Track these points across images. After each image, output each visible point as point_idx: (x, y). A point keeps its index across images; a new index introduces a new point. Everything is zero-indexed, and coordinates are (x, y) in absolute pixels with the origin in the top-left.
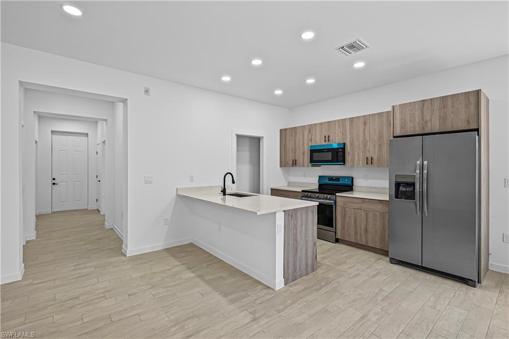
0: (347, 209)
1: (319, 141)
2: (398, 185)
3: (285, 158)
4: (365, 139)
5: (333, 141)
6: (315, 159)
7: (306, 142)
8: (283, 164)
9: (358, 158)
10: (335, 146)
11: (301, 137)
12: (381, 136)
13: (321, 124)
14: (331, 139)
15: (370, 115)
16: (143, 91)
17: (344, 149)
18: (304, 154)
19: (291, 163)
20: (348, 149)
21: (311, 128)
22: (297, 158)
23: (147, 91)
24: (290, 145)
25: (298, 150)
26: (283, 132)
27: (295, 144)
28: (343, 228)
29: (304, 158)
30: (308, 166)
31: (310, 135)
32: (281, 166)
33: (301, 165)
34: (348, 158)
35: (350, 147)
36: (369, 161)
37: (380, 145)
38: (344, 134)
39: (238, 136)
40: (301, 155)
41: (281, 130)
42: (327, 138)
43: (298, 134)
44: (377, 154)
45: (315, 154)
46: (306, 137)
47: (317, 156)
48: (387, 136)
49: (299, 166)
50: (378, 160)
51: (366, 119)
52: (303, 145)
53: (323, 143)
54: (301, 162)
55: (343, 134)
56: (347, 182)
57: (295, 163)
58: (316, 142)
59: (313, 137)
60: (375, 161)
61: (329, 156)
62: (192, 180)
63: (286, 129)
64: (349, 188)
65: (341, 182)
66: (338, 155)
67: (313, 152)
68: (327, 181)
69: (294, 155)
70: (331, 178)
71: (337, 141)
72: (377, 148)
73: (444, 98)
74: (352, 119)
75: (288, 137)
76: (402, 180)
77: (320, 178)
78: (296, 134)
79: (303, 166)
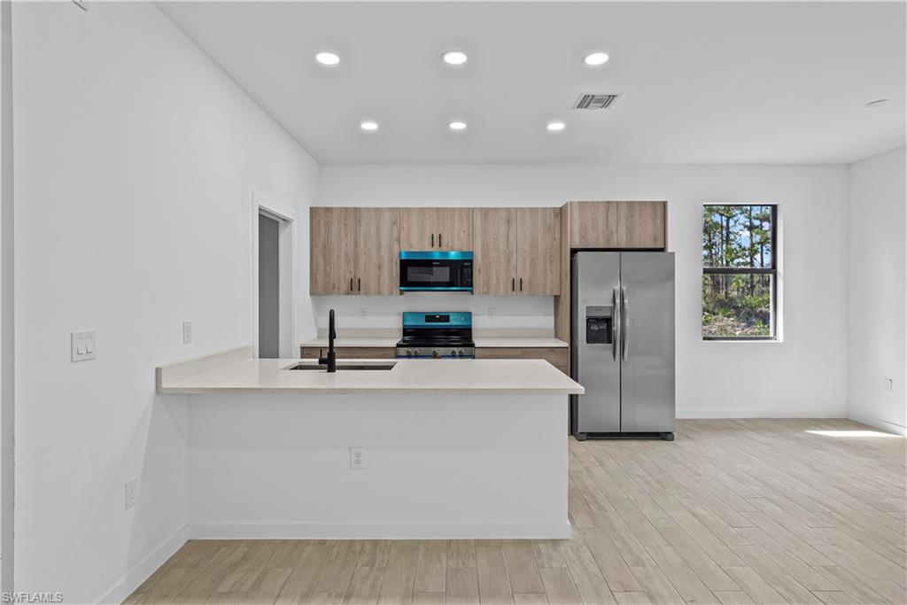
1: (418, 244)
3: (327, 275)
4: (508, 249)
5: (447, 246)
6: (412, 278)
7: (384, 242)
8: (320, 287)
9: (497, 279)
10: (453, 255)
11: (373, 231)
12: (533, 246)
13: (422, 210)
14: (444, 242)
15: (516, 209)
17: (470, 262)
18: (380, 267)
19: (344, 285)
20: (478, 263)
21: (399, 214)
22: (361, 276)
24: (341, 245)
25: (363, 259)
26: (319, 215)
27: (356, 246)
29: (380, 276)
30: (391, 293)
31: (395, 228)
32: (312, 293)
33: (373, 292)
34: (478, 279)
35: (483, 260)
36: (516, 286)
37: (533, 259)
38: (471, 235)
40: (373, 269)
41: (311, 209)
42: (436, 240)
43: (363, 223)
44: (528, 274)
45: (412, 270)
46: (385, 231)
47: (415, 273)
49: (367, 294)
50: (530, 283)
51: (510, 215)
52: (379, 248)
53: (428, 248)
54: (373, 285)
55: (468, 235)
58: (410, 245)
59: (403, 235)
60: (525, 281)
61: (443, 274)
63: (327, 210)
65: (451, 323)
66: (460, 274)
67: (406, 265)
68: (422, 323)
69: (352, 270)
70: (431, 317)
71: (457, 245)
72: (528, 265)
73: (631, 204)
74: (486, 212)
75: (334, 227)
76: (595, 314)
77: (404, 314)
78: (358, 222)
79: (379, 293)
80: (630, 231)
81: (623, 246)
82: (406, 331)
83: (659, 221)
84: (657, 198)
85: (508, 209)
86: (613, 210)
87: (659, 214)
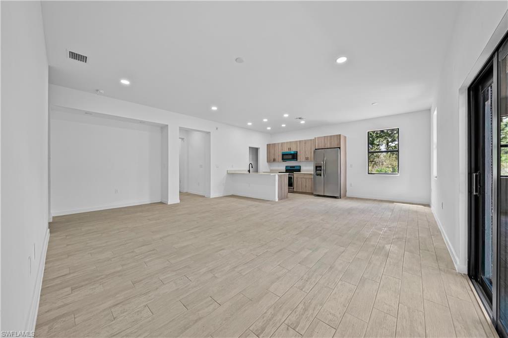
0: (299, 179)
1: (286, 150)
2: (316, 167)
3: (270, 158)
4: (305, 150)
5: (292, 150)
6: (284, 158)
7: (280, 150)
8: (269, 161)
9: (302, 158)
10: (292, 153)
11: (278, 148)
12: (311, 149)
13: (287, 142)
16: (215, 128)
17: (297, 154)
19: (272, 160)
20: (298, 154)
21: (282, 144)
22: (275, 158)
23: (217, 129)
24: (272, 151)
25: (276, 154)
26: (268, 146)
27: (275, 151)
28: (297, 187)
30: (281, 162)
31: (282, 147)
32: (267, 162)
34: (298, 158)
36: (307, 159)
37: (311, 152)
38: (297, 147)
39: (250, 147)
40: (278, 157)
41: (267, 145)
42: (290, 149)
44: (309, 156)
45: (284, 156)
46: (280, 148)
47: (285, 157)
48: (313, 149)
49: (277, 162)
51: (306, 142)
52: (279, 152)
53: (288, 151)
54: (278, 160)
56: (298, 168)
57: (274, 160)
60: (309, 159)
61: (290, 157)
62: (232, 166)
63: (270, 144)
64: (299, 170)
65: (296, 168)
66: (294, 156)
67: (283, 155)
68: (289, 168)
69: (274, 156)
70: (291, 167)
71: (294, 150)
72: (309, 153)
73: (331, 136)
74: (300, 141)
75: (271, 148)
76: (318, 165)
77: (286, 167)
78: (275, 146)
79: (279, 162)
80: (331, 143)
81: (329, 147)
82: (286, 170)
83: (339, 140)
84: (339, 134)
85: (305, 140)
86: (326, 138)
87: (339, 138)
